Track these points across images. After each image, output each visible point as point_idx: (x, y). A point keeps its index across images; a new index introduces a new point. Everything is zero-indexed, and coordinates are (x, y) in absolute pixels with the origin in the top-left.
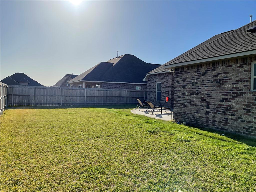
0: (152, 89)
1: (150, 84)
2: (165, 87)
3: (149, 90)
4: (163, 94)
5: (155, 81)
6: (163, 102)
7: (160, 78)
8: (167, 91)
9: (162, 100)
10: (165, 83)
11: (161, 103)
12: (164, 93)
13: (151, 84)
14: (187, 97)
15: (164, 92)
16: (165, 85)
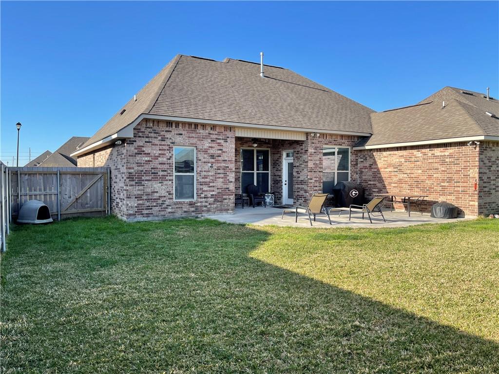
0: (155, 164)
1: (144, 149)
3: (140, 168)
4: (208, 180)
5: (168, 142)
6: (206, 202)
7: (193, 135)
8: (219, 171)
10: (212, 152)
11: (199, 204)
14: (492, 182)
15: (210, 174)
16: (212, 156)
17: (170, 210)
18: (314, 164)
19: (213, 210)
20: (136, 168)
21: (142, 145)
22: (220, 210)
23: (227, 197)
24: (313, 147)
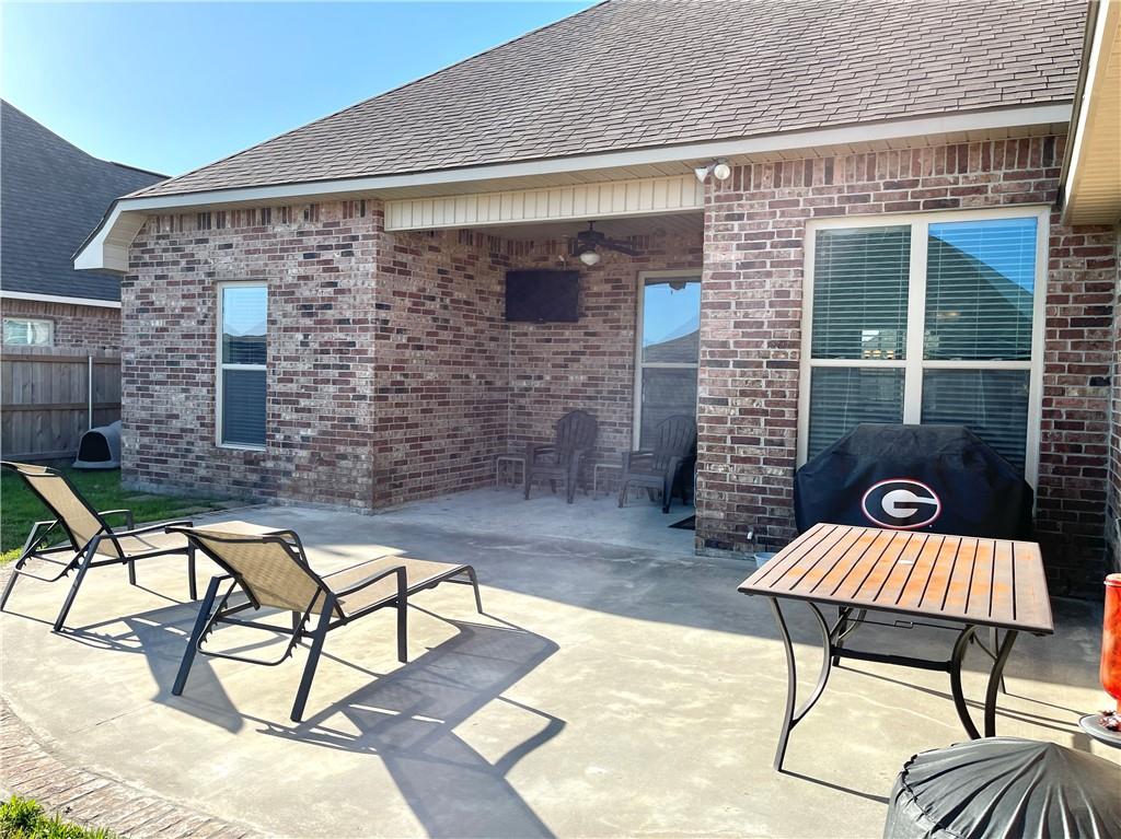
0: (173, 337)
1: (153, 297)
2: (308, 322)
3: (146, 350)
4: (293, 387)
5: (200, 273)
6: (289, 460)
7: (259, 244)
8: (326, 359)
9: (279, 437)
10: (307, 294)
11: (270, 464)
12: (302, 379)
13: (158, 299)
15: (301, 367)
16: (307, 309)
17: (202, 472)
18: (737, 325)
19: (306, 490)
20: (139, 349)
21: (148, 285)
22: (327, 493)
23: (349, 449)
24: (732, 238)
